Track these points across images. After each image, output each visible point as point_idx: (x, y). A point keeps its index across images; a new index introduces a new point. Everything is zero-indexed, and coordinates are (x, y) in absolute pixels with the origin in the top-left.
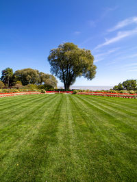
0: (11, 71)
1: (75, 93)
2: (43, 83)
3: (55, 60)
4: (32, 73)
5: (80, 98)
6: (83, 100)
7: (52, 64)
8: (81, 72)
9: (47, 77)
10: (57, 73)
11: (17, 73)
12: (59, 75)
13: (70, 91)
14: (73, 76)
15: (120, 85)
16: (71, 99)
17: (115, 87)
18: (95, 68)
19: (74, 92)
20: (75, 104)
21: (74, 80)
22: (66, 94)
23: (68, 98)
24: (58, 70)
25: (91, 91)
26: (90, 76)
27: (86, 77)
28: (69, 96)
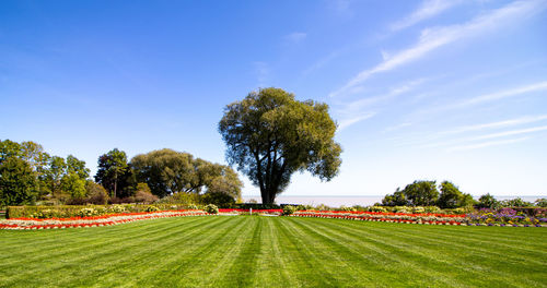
0: (122, 156)
1: (289, 212)
2: (204, 189)
3: (238, 131)
4: (176, 163)
5: (296, 223)
6: (302, 226)
7: (229, 141)
8: (304, 160)
9: (215, 171)
10: (241, 161)
11: (138, 161)
12: (247, 167)
13: (276, 208)
14: (283, 170)
15: (398, 193)
16: (278, 224)
17: (387, 198)
18: (338, 150)
19: (285, 210)
20: (284, 231)
21: (286, 181)
22: (264, 214)
23: (271, 223)
24: (244, 154)
25: (327, 209)
26: (328, 171)
27: (317, 172)
28: (274, 219)
